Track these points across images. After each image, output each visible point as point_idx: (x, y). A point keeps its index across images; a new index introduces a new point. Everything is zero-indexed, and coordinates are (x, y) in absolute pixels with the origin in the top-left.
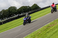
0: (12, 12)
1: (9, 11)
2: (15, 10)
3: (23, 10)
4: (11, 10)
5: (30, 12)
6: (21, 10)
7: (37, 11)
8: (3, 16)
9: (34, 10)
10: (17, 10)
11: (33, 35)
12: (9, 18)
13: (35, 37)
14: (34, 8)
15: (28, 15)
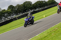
0: (27, 7)
1: (24, 6)
2: (30, 5)
3: (39, 5)
4: (25, 5)
5: (46, 7)
6: (37, 5)
7: (53, 7)
8: (18, 11)
9: (50, 5)
10: (32, 5)
11: (49, 31)
12: (24, 14)
13: (51, 33)
14: (50, 3)
15: (30, 15)
